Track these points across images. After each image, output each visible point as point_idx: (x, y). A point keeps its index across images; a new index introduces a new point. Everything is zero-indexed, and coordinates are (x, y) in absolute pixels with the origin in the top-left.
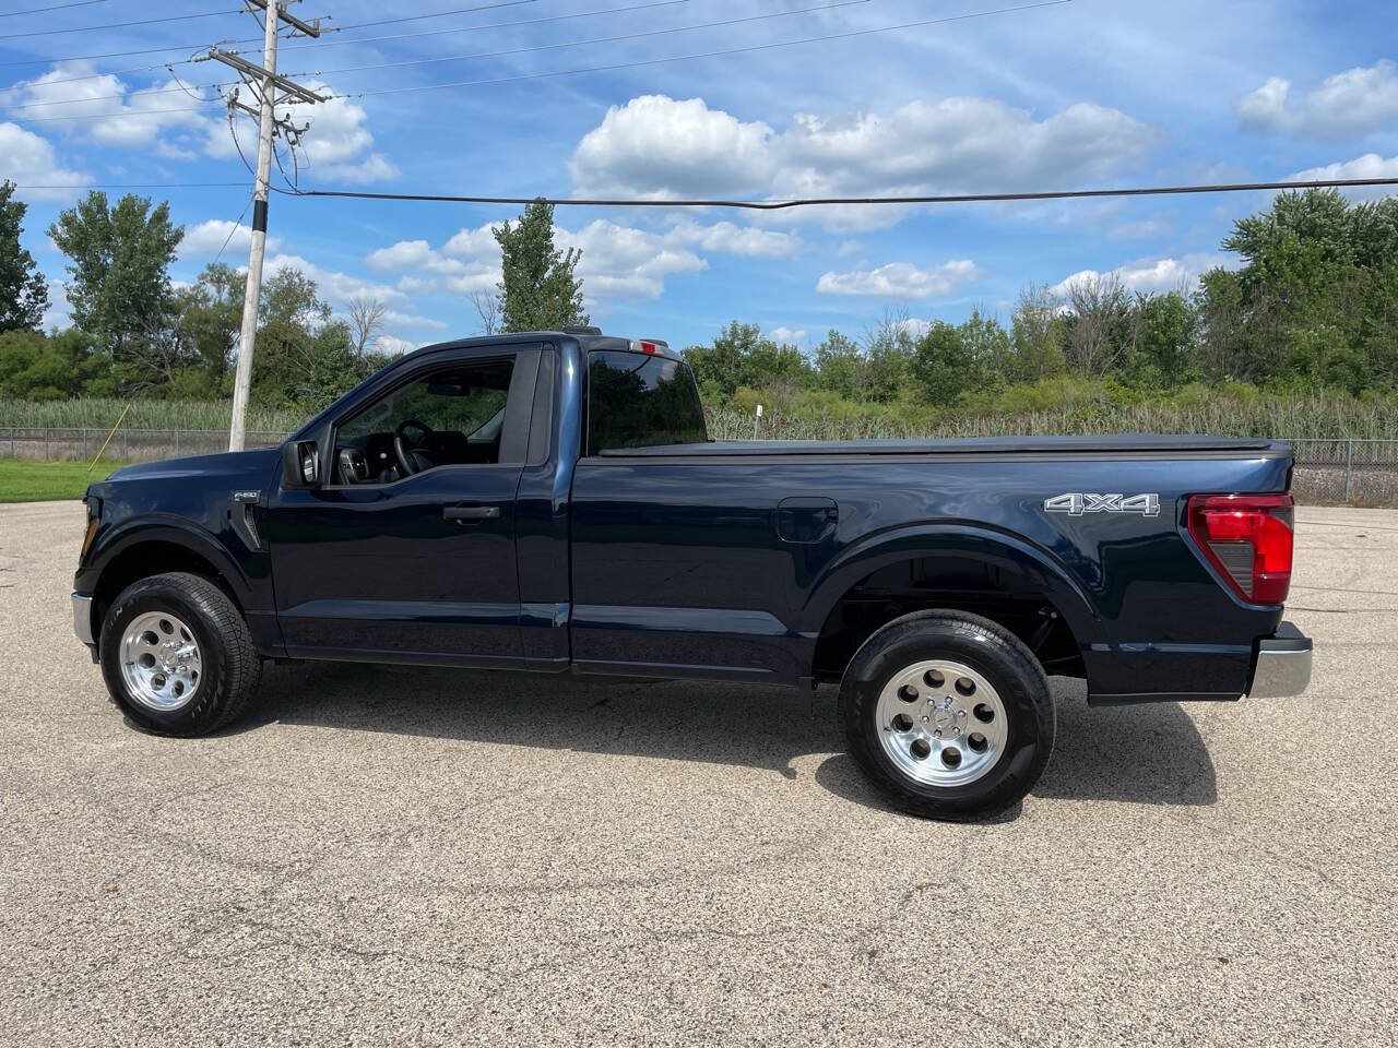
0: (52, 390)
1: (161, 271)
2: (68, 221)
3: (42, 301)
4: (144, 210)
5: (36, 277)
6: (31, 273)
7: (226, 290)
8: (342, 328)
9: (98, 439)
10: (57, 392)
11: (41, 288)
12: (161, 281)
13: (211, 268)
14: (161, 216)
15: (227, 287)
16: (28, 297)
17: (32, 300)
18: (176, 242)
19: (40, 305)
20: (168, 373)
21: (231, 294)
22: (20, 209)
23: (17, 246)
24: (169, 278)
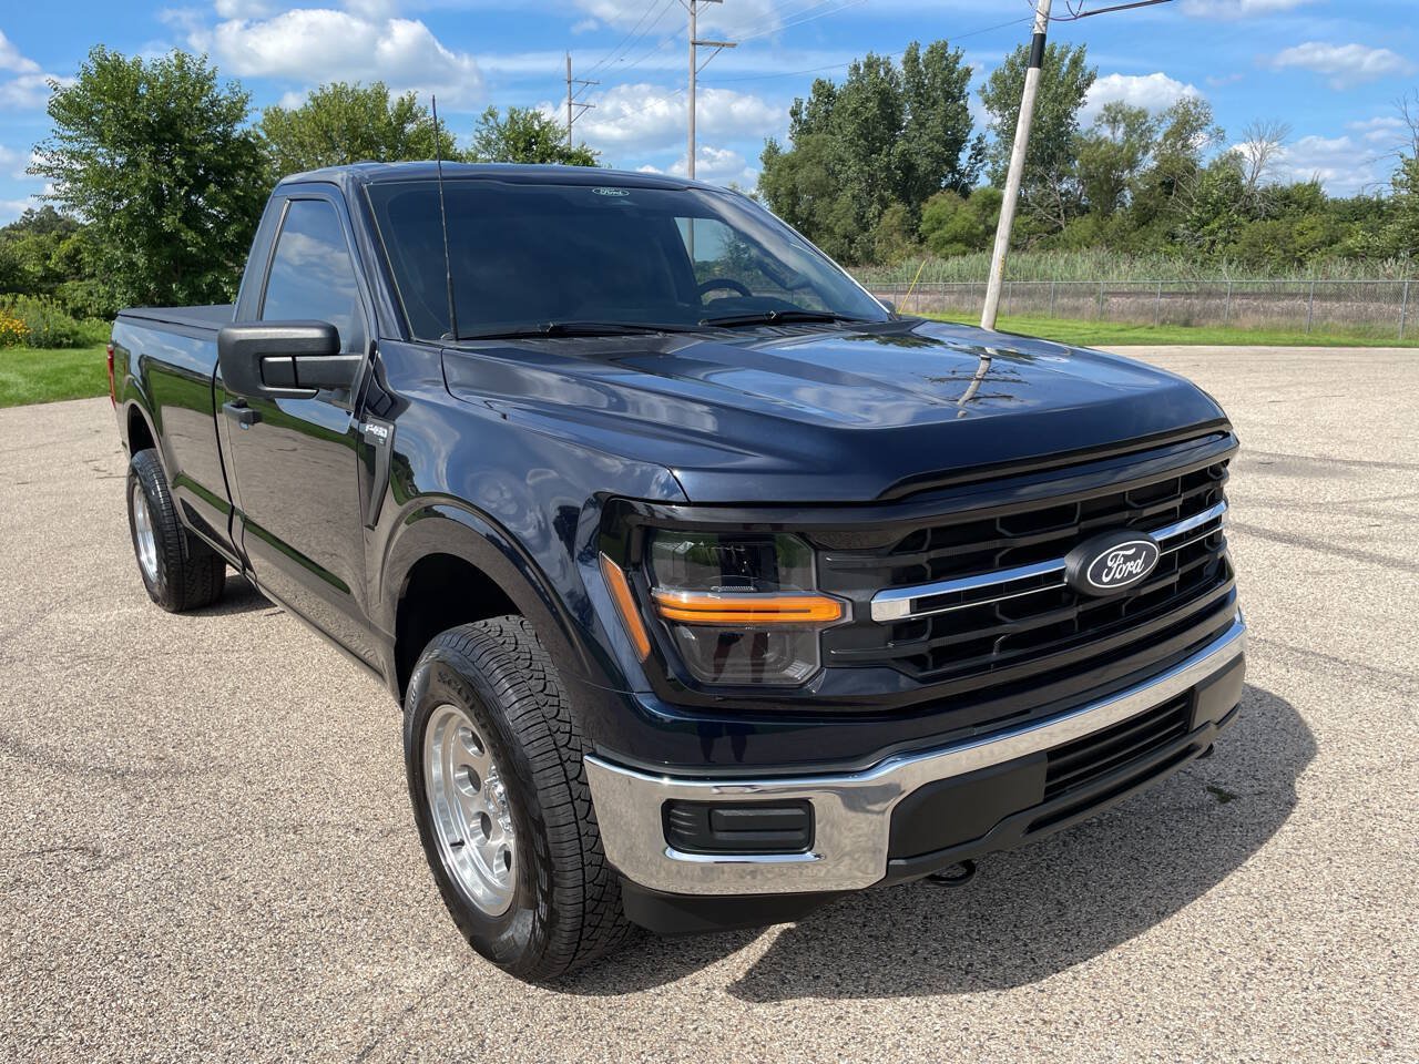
0: (960, 247)
1: (1072, 119)
2: (995, 79)
3: (981, 161)
4: (1063, 56)
5: (978, 138)
6: (973, 136)
7: (1121, 130)
8: (1238, 157)
9: (960, 292)
10: (964, 248)
11: (980, 149)
12: (1071, 128)
13: (1107, 108)
14: (1076, 62)
15: (1123, 125)
16: (970, 158)
17: (973, 161)
18: (1088, 85)
19: (979, 165)
20: (1062, 223)
21: (1125, 133)
22: (968, 72)
23: (965, 109)
24: (1078, 124)
